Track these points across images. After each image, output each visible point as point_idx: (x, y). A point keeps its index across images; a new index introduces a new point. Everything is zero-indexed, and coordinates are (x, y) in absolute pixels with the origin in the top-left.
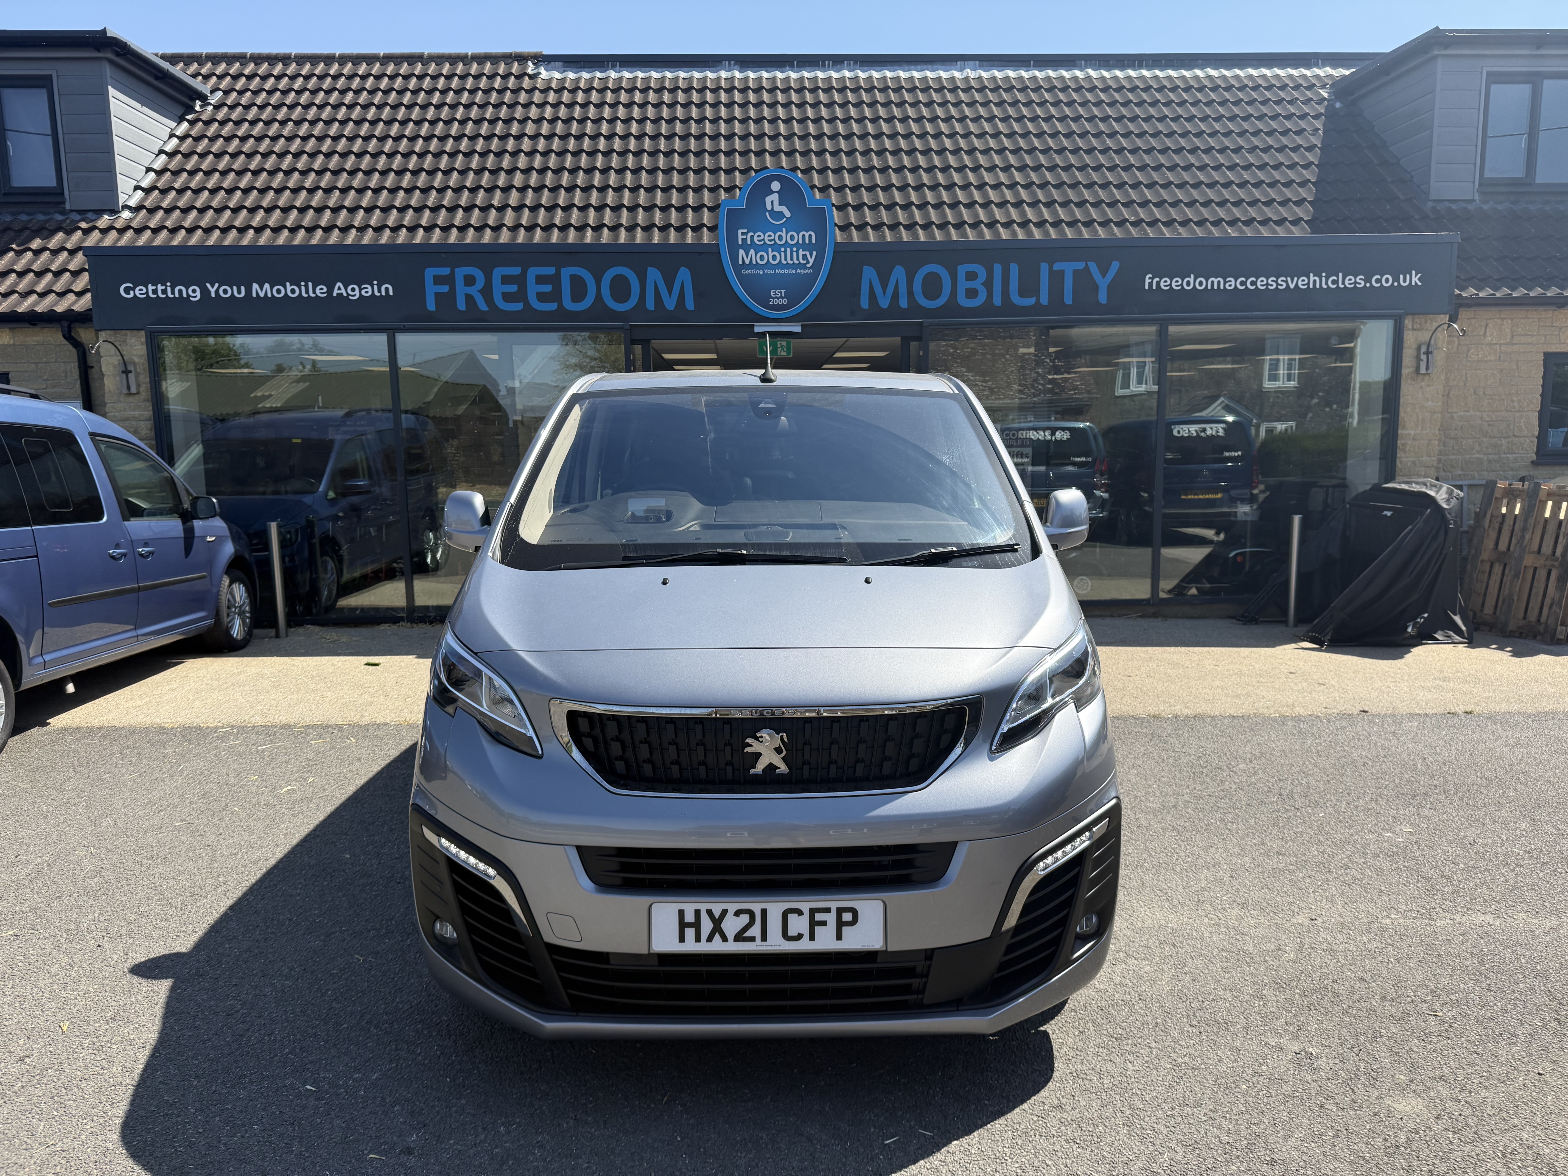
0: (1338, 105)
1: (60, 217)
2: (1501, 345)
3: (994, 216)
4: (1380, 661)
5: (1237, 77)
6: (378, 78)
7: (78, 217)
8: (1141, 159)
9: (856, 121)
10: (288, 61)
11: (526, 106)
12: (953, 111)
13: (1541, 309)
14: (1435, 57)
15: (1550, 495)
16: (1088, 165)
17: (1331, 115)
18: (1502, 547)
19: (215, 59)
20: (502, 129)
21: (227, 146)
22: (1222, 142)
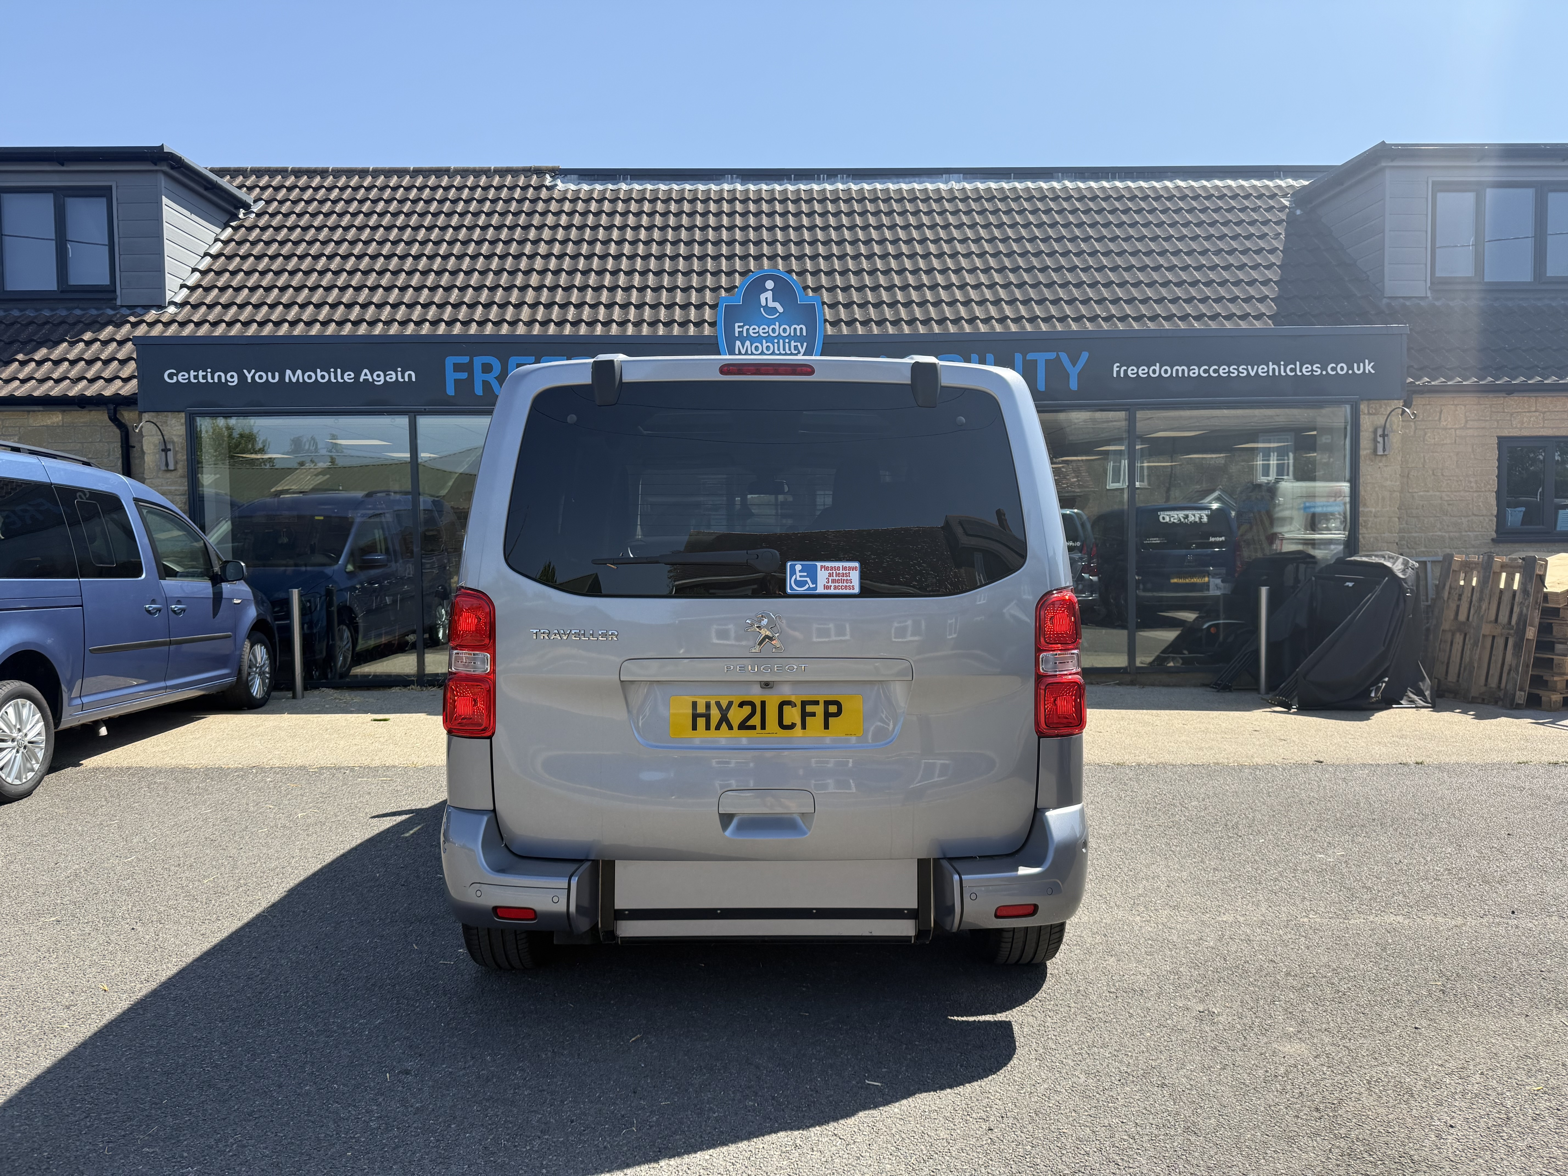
0: (1298, 212)
1: (110, 312)
2: (1456, 429)
3: (974, 313)
4: (1343, 722)
5: (1204, 188)
6: (408, 189)
7: (128, 312)
8: (1114, 261)
9: (847, 228)
10: (325, 175)
11: (543, 214)
12: (938, 219)
13: (1491, 395)
14: (1384, 168)
15: (1504, 567)
16: (1063, 267)
17: (1291, 221)
18: (1462, 617)
19: (259, 172)
20: (520, 235)
21: (267, 249)
22: (1190, 246)
